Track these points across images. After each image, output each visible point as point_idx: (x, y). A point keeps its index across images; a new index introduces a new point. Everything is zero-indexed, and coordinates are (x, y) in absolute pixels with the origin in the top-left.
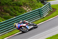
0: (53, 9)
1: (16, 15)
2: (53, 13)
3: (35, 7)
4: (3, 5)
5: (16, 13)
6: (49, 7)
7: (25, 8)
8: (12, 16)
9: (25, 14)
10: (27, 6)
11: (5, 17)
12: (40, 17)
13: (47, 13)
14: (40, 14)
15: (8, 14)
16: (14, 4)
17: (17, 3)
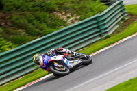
0: (130, 14)
1: (42, 32)
2: (131, 25)
3: (87, 12)
4: (9, 10)
5: (41, 29)
6: (121, 11)
7: (62, 17)
8: (32, 35)
9: (62, 29)
10: (66, 10)
11: (15, 40)
12: (100, 35)
13: (117, 26)
14: (98, 27)
15: (22, 32)
16: (35, 8)
17: (43, 5)
